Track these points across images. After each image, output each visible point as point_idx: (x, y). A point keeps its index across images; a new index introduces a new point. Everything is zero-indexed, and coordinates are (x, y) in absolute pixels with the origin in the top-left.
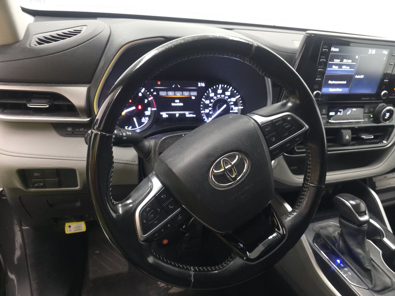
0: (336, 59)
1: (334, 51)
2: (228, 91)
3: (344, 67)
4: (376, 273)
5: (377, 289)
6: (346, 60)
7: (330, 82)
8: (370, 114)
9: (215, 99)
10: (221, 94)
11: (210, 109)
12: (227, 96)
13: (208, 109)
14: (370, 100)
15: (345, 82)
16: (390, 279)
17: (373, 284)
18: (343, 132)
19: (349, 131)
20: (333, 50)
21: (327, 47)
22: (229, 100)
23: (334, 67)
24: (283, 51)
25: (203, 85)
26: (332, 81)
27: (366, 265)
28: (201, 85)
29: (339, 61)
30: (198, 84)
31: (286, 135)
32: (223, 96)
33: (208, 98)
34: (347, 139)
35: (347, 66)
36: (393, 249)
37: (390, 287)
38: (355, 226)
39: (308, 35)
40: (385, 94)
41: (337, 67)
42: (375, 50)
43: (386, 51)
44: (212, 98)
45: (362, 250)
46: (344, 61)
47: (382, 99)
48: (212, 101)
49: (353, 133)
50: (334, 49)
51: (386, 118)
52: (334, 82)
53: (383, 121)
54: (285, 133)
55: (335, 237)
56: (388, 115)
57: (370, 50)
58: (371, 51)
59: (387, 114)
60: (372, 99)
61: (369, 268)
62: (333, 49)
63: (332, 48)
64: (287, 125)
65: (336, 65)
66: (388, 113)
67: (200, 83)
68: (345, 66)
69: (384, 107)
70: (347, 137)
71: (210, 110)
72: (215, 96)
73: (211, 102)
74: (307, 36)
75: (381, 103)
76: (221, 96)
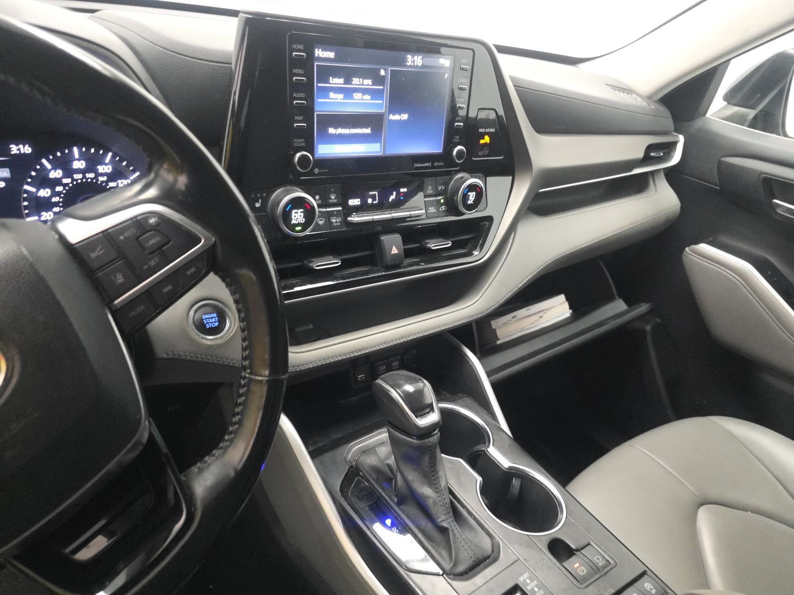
0: (334, 77)
1: (323, 56)
2: (102, 163)
3: (357, 96)
4: (459, 533)
5: (461, 568)
6: (357, 79)
7: (332, 131)
8: (440, 198)
9: (67, 184)
10: (83, 172)
11: (56, 209)
12: (102, 175)
13: (51, 210)
14: (433, 167)
15: (368, 131)
16: (490, 537)
17: (453, 560)
18: (383, 240)
19: (397, 237)
20: (320, 56)
21: (301, 47)
22: (112, 184)
23: (332, 95)
24: (198, 56)
25: (27, 150)
26: (336, 128)
27: (439, 520)
28: (19, 149)
29: (341, 81)
30: (10, 150)
31: (152, 263)
32: (91, 175)
33: (44, 181)
34: (394, 255)
35: (364, 94)
36: (505, 468)
37: (489, 557)
38: (412, 440)
39: (248, 16)
40: (460, 153)
41: (341, 96)
42: (421, 57)
43: (446, 59)
44: (58, 182)
45: (431, 488)
46: (353, 83)
47: (457, 165)
48: (59, 189)
49: (405, 241)
50: (323, 52)
51: (469, 202)
52: (340, 131)
53: (464, 211)
54: (150, 259)
55: (389, 466)
56: (472, 196)
57: (409, 56)
58: (413, 60)
59: (469, 193)
60: (436, 164)
61: (445, 524)
62: (319, 53)
63: (316, 50)
64: (150, 238)
65: (338, 90)
66: (472, 192)
67: (17, 145)
68: (361, 94)
69: (464, 179)
70: (395, 251)
71: (55, 213)
72: (66, 176)
73: (55, 194)
74: (245, 18)
75: (457, 172)
76: (84, 177)
